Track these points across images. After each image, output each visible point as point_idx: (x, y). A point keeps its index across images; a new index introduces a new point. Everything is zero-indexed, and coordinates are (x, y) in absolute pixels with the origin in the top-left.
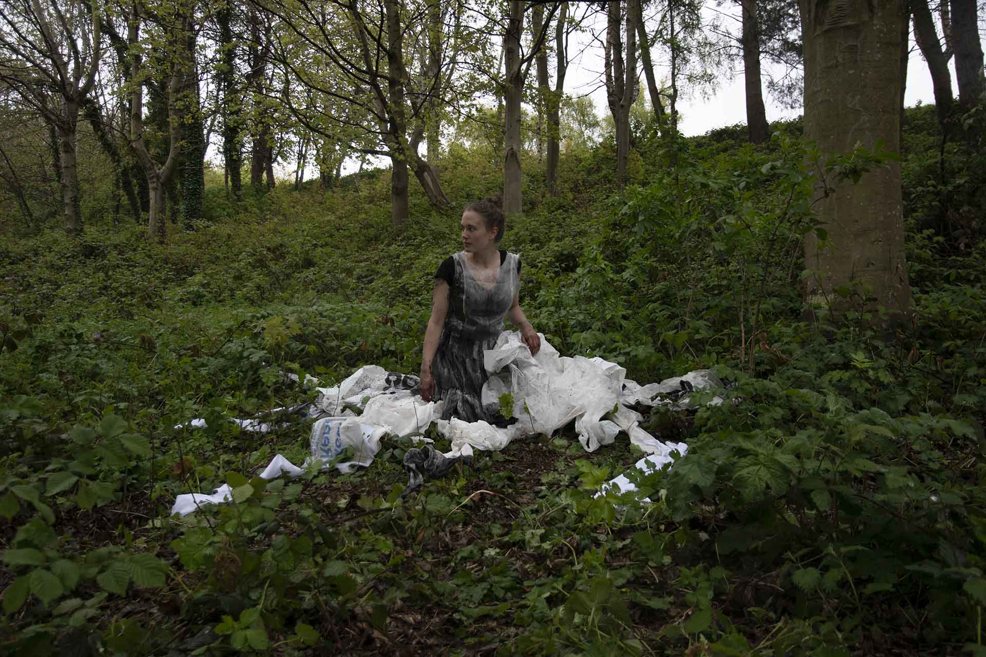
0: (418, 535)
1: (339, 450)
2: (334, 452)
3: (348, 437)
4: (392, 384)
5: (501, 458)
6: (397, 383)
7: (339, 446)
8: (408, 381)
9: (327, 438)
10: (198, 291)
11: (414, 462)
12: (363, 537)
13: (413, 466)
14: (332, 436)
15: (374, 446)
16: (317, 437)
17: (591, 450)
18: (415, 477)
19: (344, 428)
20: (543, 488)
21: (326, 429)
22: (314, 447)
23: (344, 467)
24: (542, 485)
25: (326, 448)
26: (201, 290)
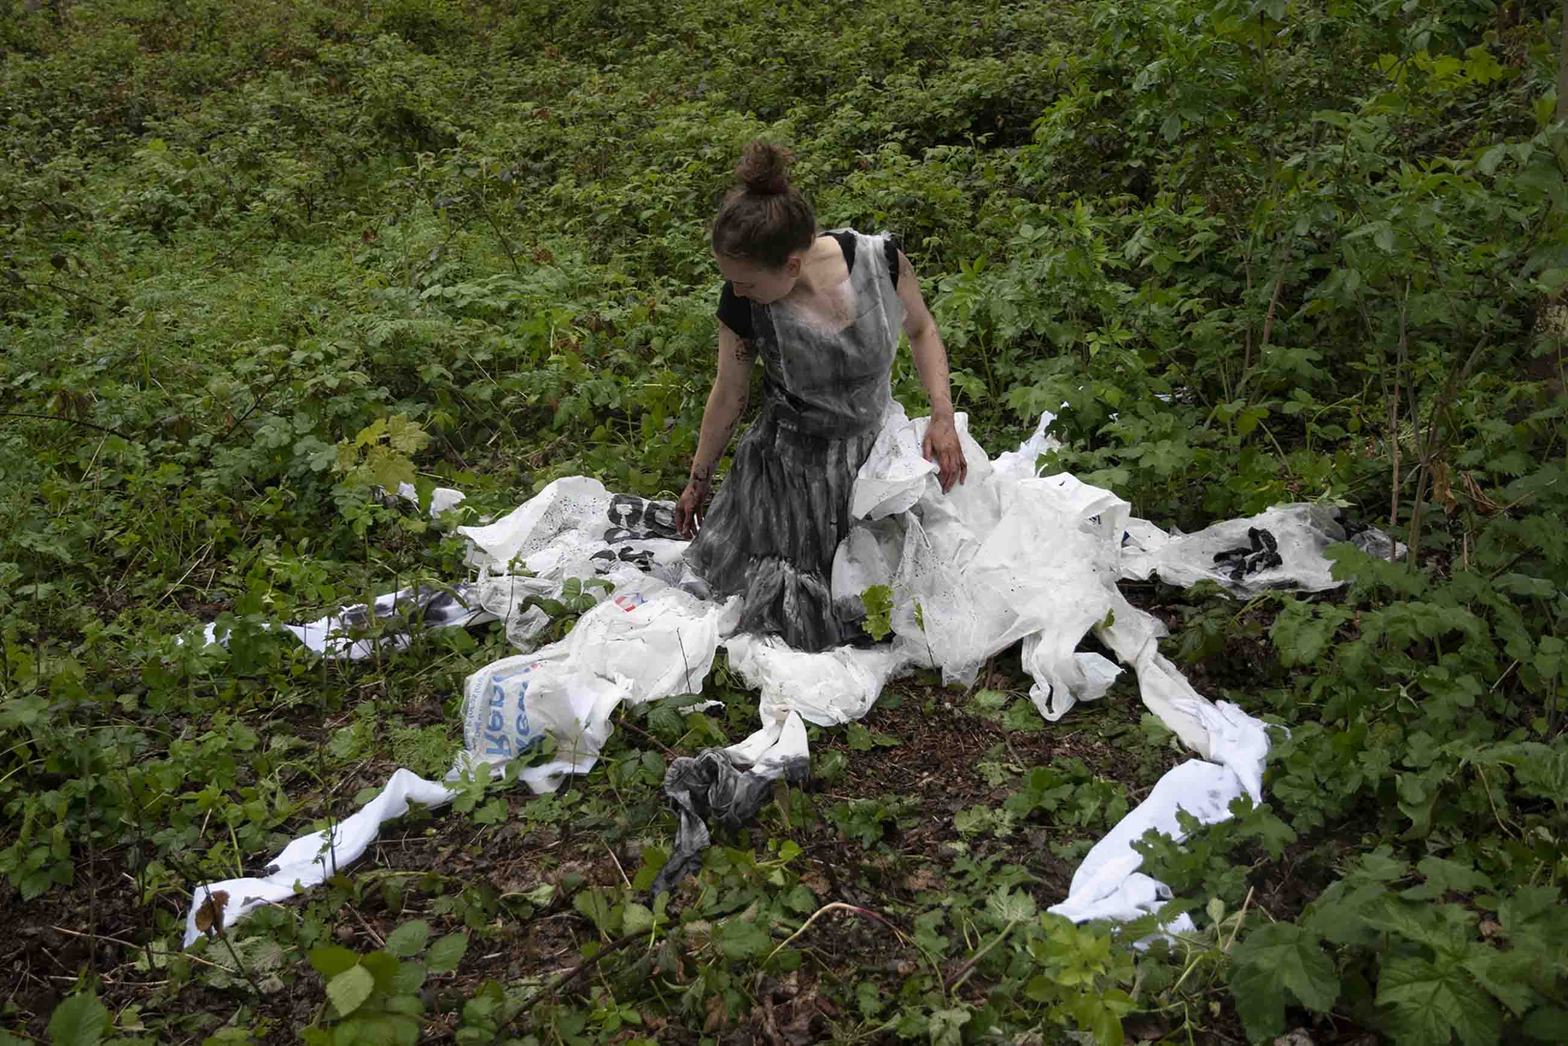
0: (707, 1014)
1: (526, 740)
2: (514, 746)
3: (544, 714)
4: (623, 521)
5: (862, 740)
6: (633, 518)
7: (524, 732)
8: (658, 513)
9: (498, 714)
10: (162, 199)
11: (686, 787)
12: (596, 1015)
13: (684, 797)
14: (509, 711)
15: (599, 732)
16: (476, 713)
17: (1055, 717)
18: (692, 825)
19: (533, 695)
20: (960, 846)
21: (495, 695)
22: (470, 733)
23: (539, 778)
24: (956, 836)
25: (497, 735)
26: (170, 197)
